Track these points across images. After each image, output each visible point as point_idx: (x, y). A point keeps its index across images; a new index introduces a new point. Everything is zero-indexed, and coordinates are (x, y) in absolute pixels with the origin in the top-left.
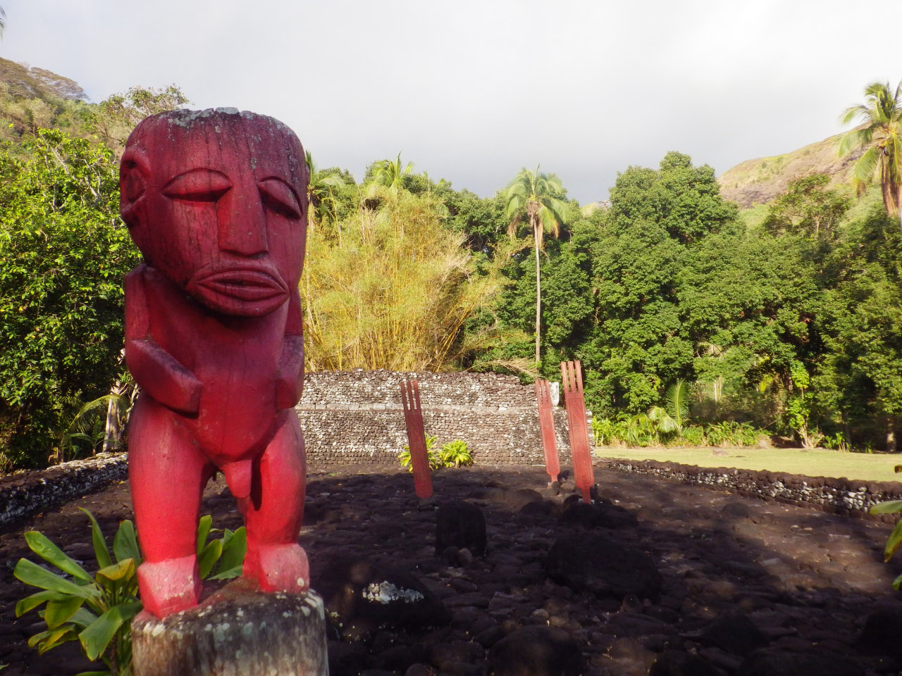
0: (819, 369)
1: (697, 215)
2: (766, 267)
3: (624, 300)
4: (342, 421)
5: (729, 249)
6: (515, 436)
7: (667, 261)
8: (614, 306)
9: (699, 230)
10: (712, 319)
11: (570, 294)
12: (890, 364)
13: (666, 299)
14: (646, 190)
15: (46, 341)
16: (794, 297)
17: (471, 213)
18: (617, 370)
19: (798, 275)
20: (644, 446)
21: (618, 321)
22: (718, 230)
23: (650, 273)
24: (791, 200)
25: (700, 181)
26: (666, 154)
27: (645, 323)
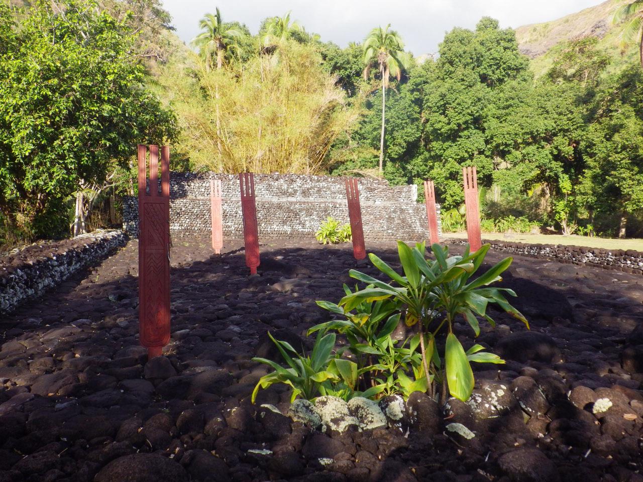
0: (580, 180)
1: (501, 66)
2: (549, 106)
3: (448, 127)
4: (268, 209)
5: (523, 92)
6: (388, 222)
7: (479, 100)
8: (439, 132)
9: (501, 77)
10: (509, 142)
11: (406, 123)
12: (632, 177)
13: (476, 128)
14: (466, 46)
15: (69, 147)
16: (566, 128)
17: (336, 60)
18: (438, 178)
19: (572, 113)
20: (455, 232)
21: (441, 142)
22: (515, 77)
23: (466, 108)
24: (570, 57)
25: (504, 39)
26: (481, 18)
27: (460, 145)
